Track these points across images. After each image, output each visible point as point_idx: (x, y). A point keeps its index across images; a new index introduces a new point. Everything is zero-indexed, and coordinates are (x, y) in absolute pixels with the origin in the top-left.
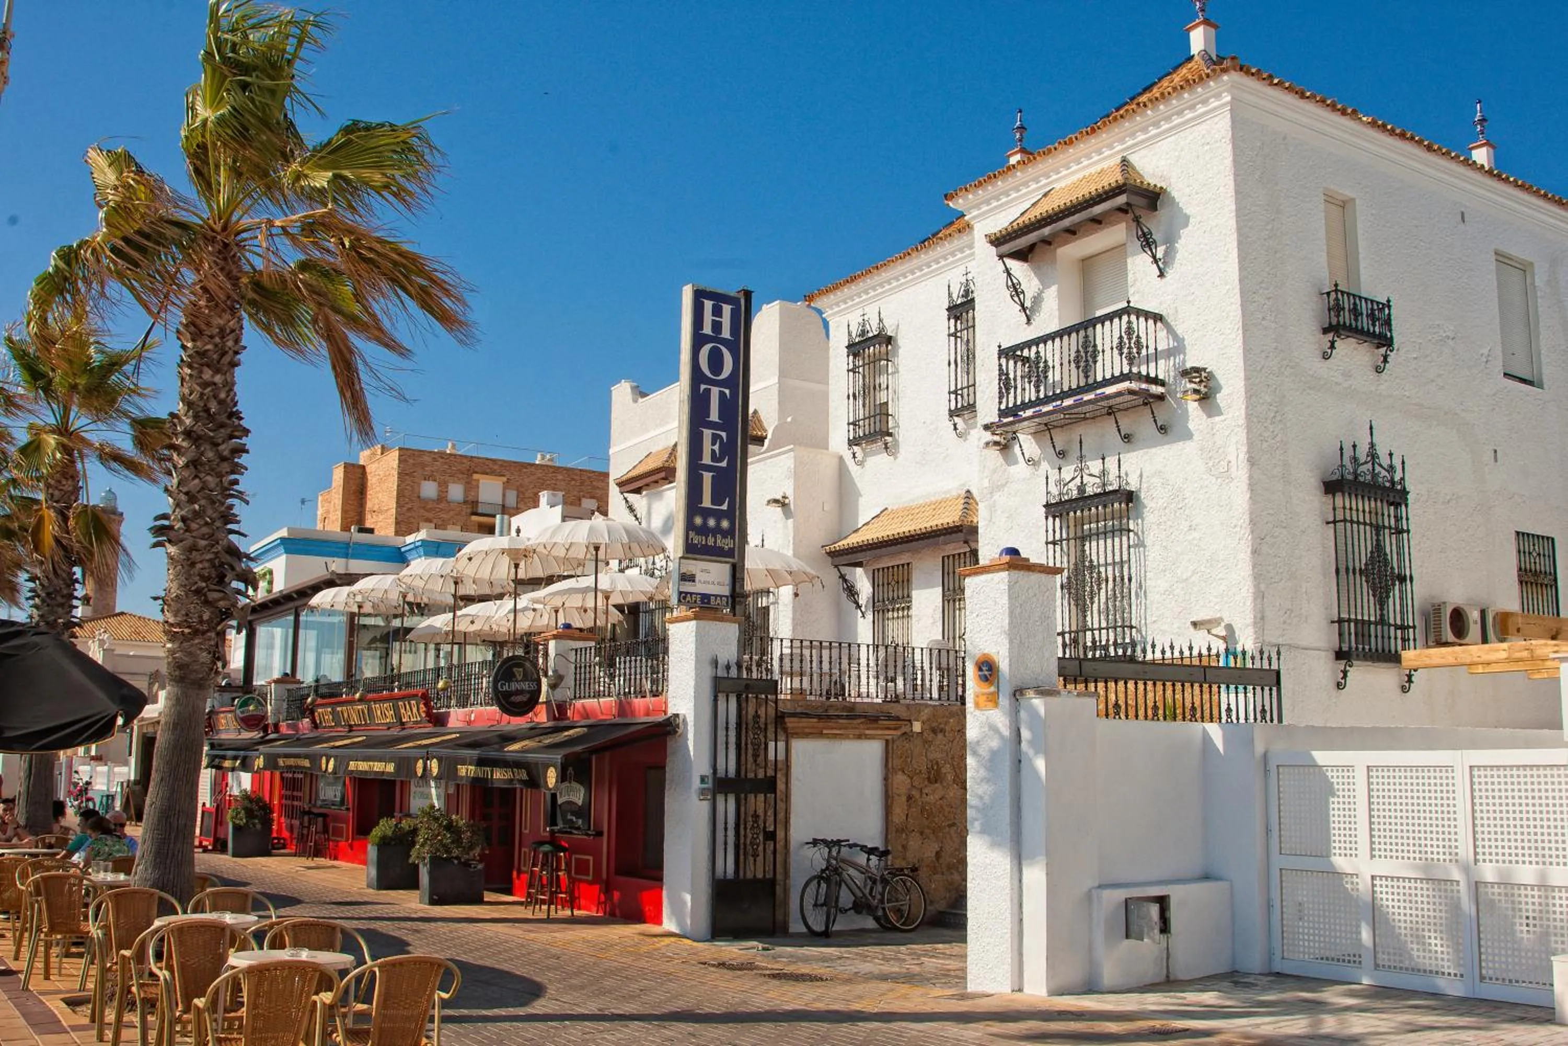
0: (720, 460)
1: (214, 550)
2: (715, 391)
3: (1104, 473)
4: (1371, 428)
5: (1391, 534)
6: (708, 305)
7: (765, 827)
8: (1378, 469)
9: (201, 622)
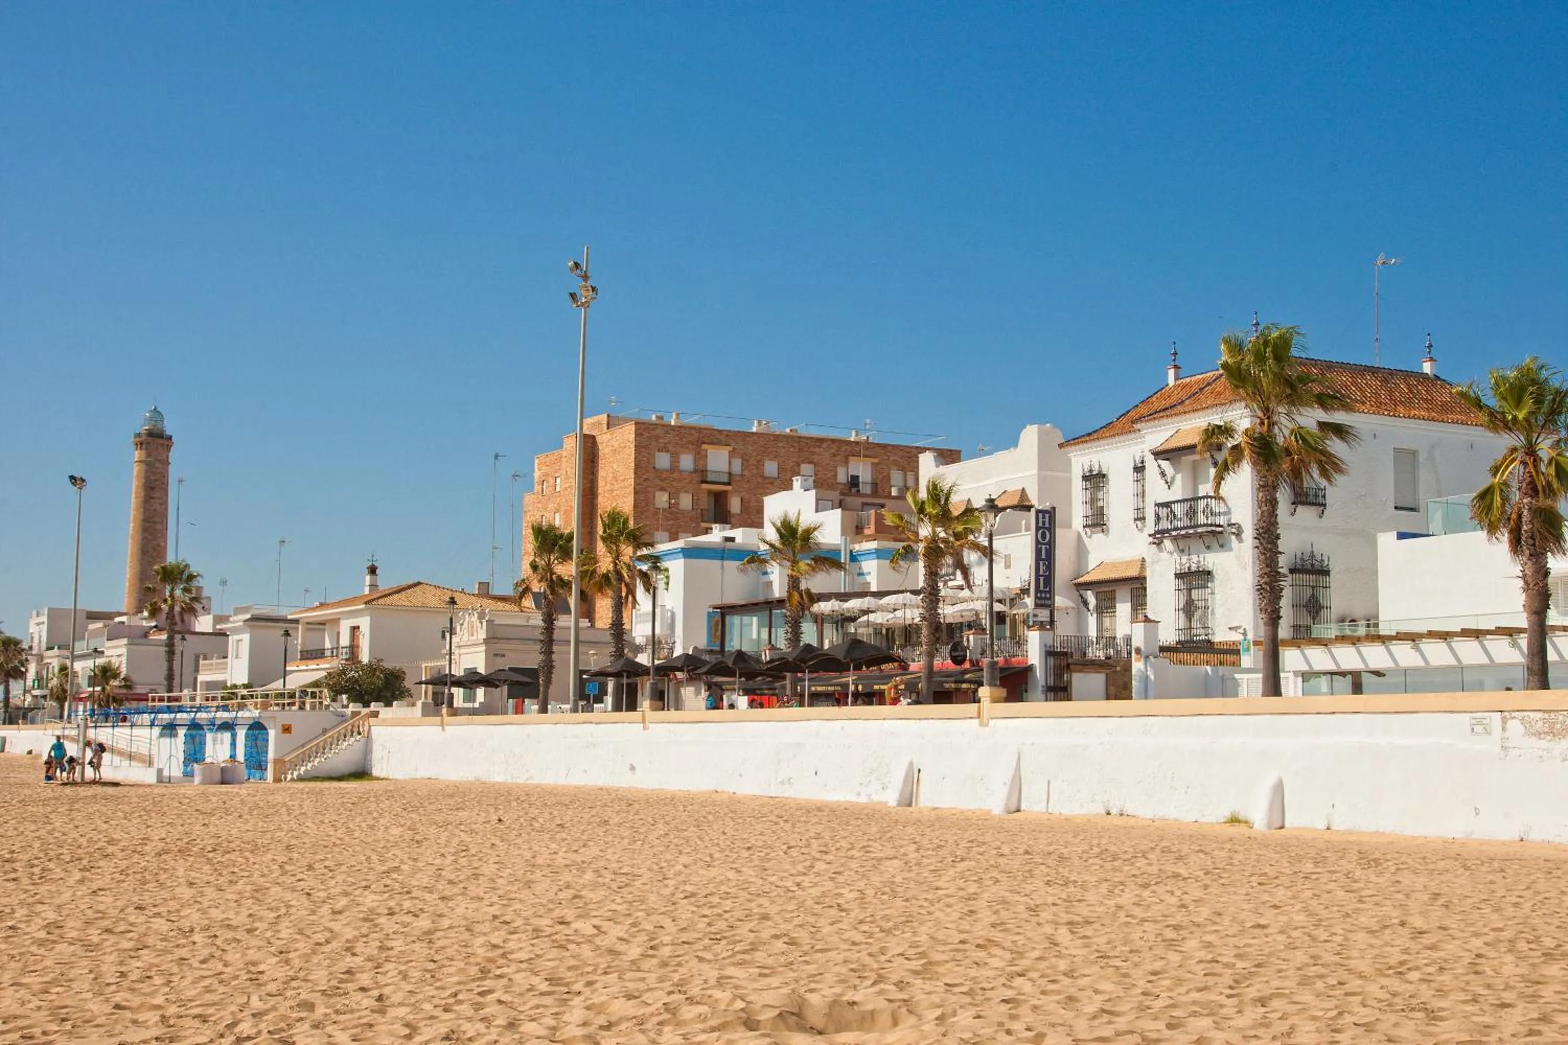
2: (1043, 547)
3: (1199, 562)
4: (1312, 545)
5: (1321, 589)
6: (1041, 515)
8: (1316, 562)
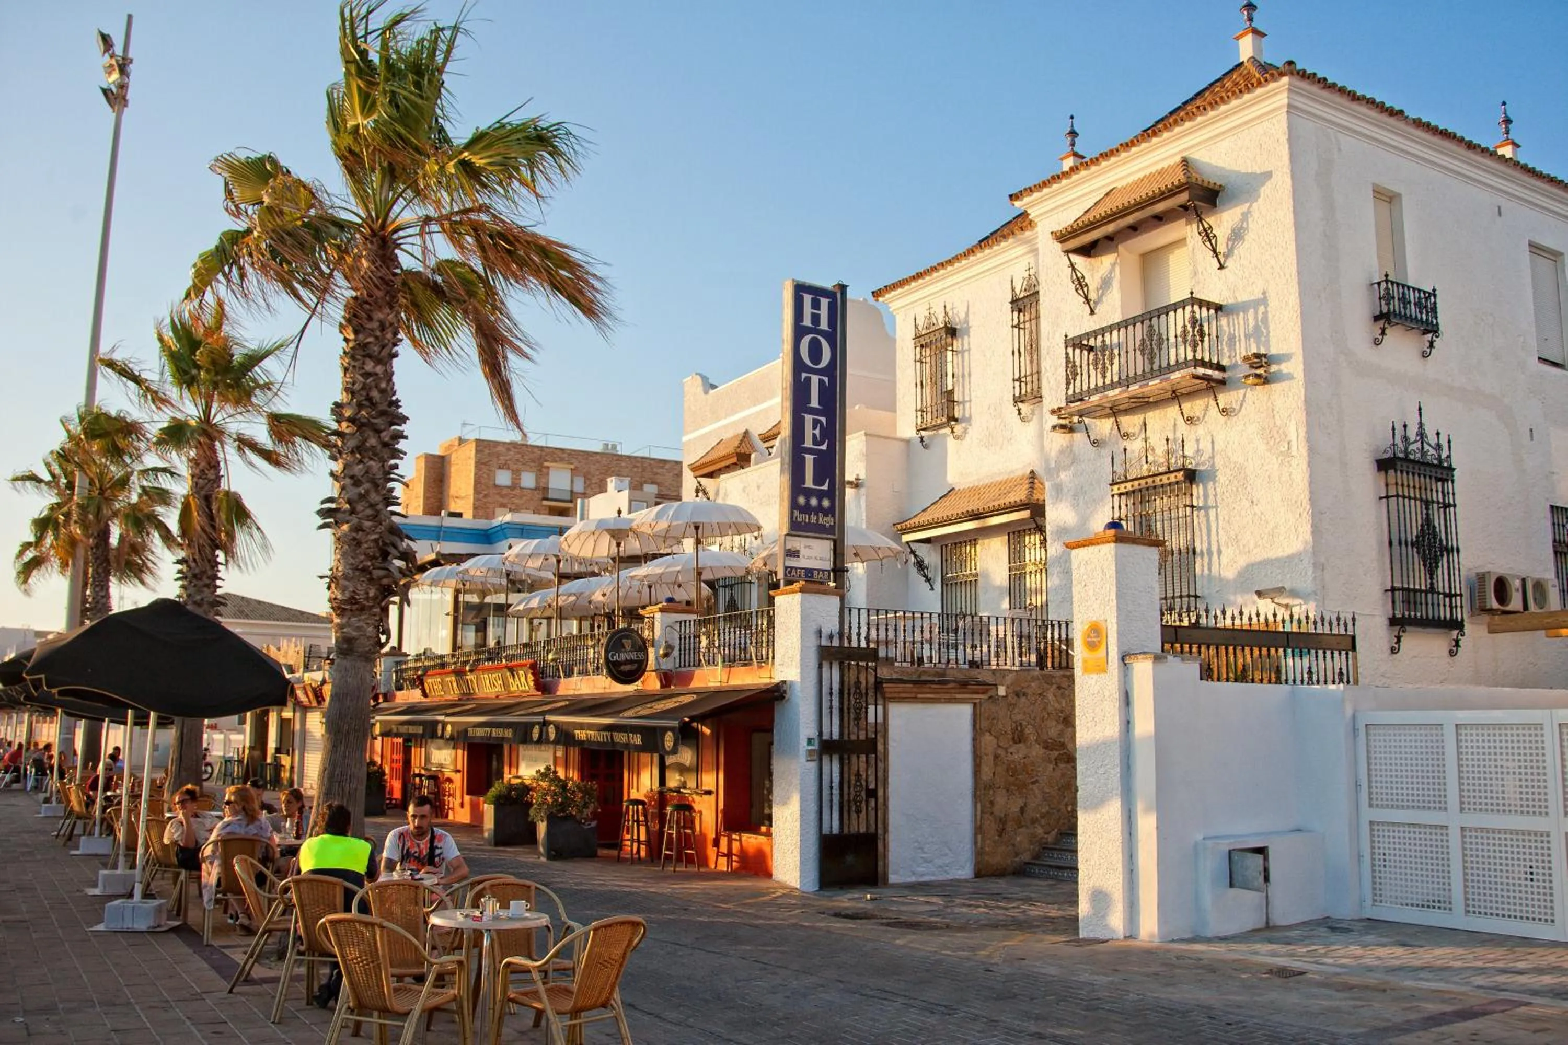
0: (821, 444)
1: (378, 530)
2: (815, 379)
3: (1168, 453)
4: (1420, 409)
5: (1439, 508)
6: (808, 299)
7: (867, 786)
8: (1426, 447)
9: (367, 599)
